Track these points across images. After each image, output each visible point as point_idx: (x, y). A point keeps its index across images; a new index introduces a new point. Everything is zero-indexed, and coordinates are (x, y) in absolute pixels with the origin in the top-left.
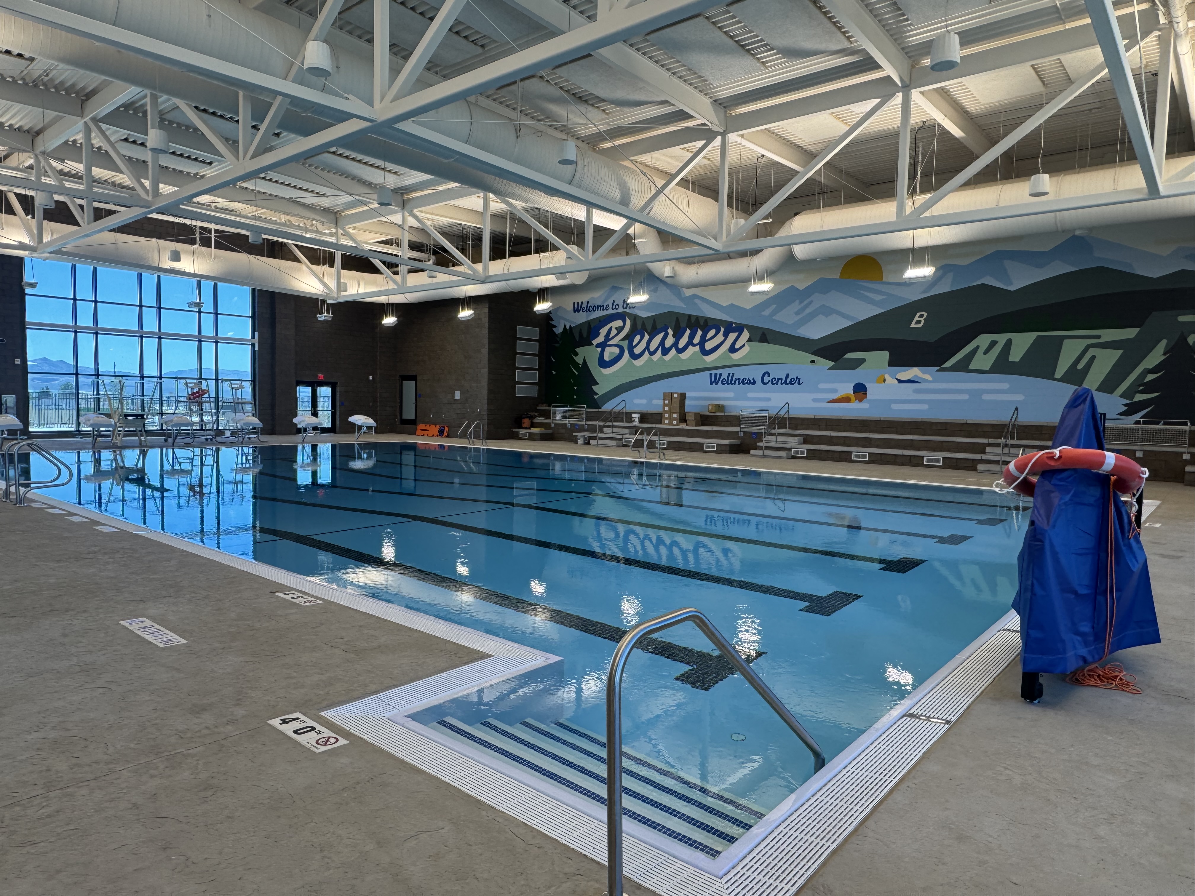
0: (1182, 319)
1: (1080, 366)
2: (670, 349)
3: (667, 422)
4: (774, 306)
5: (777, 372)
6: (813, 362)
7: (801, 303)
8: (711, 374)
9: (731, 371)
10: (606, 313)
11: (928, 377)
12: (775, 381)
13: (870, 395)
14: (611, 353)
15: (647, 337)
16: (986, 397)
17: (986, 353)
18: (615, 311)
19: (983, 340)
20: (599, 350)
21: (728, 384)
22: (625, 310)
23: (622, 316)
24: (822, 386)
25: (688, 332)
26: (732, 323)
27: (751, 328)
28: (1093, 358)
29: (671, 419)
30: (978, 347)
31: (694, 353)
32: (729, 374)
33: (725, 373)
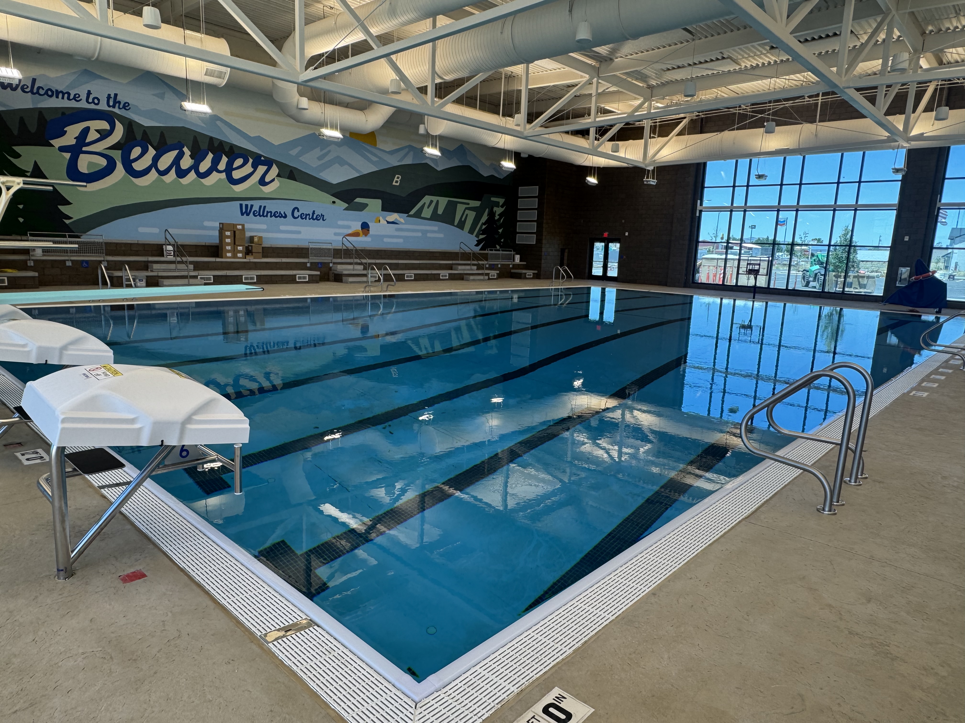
0: (493, 199)
1: (463, 219)
2: (188, 171)
3: (229, 255)
4: (300, 148)
5: (305, 209)
6: (334, 202)
7: (321, 150)
8: (241, 205)
9: (263, 203)
10: (73, 104)
11: (402, 220)
12: (303, 216)
13: (372, 231)
14: (90, 164)
15: (152, 152)
16: (429, 235)
17: (428, 207)
18: (92, 106)
19: (427, 199)
20: (67, 155)
21: (260, 216)
22: (111, 109)
23: (109, 118)
24: (340, 223)
25: (210, 156)
26: (261, 156)
27: (280, 165)
28: (467, 215)
29: (234, 252)
30: (425, 203)
31: (220, 180)
32: (260, 207)
33: (256, 205)
